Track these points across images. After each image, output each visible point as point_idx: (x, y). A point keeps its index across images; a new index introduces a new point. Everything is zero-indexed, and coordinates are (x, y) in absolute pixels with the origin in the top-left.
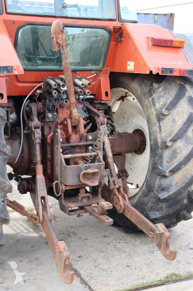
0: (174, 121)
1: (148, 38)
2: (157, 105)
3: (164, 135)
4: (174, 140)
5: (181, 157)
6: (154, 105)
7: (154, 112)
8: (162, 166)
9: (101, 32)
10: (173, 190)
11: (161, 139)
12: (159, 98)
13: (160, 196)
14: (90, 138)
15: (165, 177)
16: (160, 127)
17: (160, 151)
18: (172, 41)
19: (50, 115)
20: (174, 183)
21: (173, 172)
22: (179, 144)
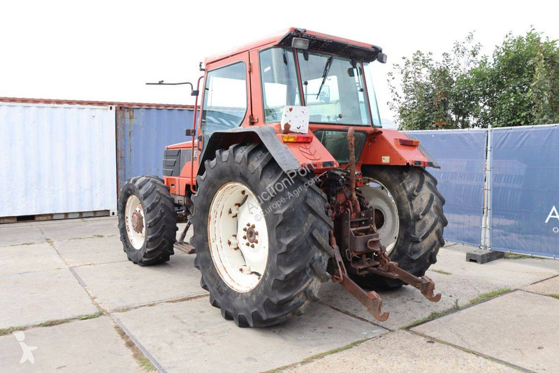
0: (422, 200)
1: (396, 139)
2: (408, 189)
3: (415, 210)
4: (424, 214)
5: (428, 227)
6: (405, 188)
7: (405, 194)
8: (414, 234)
9: (361, 134)
10: (422, 253)
11: (413, 213)
12: (408, 184)
13: (413, 257)
14: (363, 215)
15: (418, 242)
16: (412, 205)
17: (412, 223)
18: (412, 141)
19: (334, 199)
20: (423, 247)
21: (424, 238)
22: (427, 217)
